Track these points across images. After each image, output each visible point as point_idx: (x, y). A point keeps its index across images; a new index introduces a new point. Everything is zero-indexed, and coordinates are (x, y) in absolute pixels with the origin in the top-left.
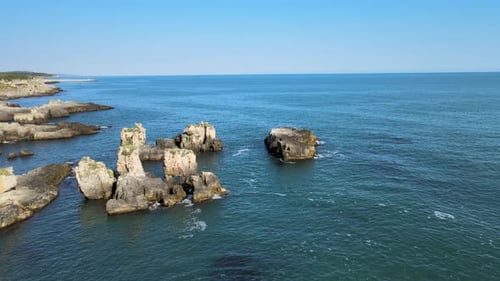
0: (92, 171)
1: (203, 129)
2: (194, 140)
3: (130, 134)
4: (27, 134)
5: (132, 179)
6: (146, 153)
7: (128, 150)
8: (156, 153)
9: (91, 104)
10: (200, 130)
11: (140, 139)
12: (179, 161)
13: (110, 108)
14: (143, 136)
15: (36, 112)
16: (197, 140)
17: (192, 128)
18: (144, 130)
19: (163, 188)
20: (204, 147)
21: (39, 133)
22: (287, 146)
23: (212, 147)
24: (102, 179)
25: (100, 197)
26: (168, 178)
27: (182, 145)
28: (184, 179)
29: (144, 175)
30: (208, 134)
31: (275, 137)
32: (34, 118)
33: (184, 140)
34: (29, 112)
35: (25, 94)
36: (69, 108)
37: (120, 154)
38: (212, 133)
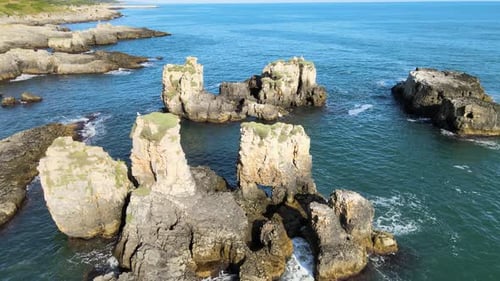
0: (77, 171)
1: (297, 69)
2: (283, 88)
3: (177, 76)
4: (49, 67)
5: (164, 201)
6: (202, 110)
7: (154, 129)
8: (220, 110)
9: (145, 29)
10: (292, 70)
11: (193, 84)
12: (274, 154)
13: (166, 35)
14: (199, 78)
15: (78, 37)
16: (287, 89)
17: (279, 68)
18: (200, 68)
19: (236, 228)
20: (298, 100)
21: (65, 65)
22: (468, 109)
23: (310, 99)
24: (99, 190)
25: (92, 233)
26: (247, 188)
27: (262, 94)
28: (282, 192)
29: (192, 189)
30: (304, 79)
31: (430, 88)
32: (72, 45)
33: (266, 87)
34: (70, 37)
35: (83, 19)
36: (118, 33)
37: (136, 135)
38: (311, 76)
